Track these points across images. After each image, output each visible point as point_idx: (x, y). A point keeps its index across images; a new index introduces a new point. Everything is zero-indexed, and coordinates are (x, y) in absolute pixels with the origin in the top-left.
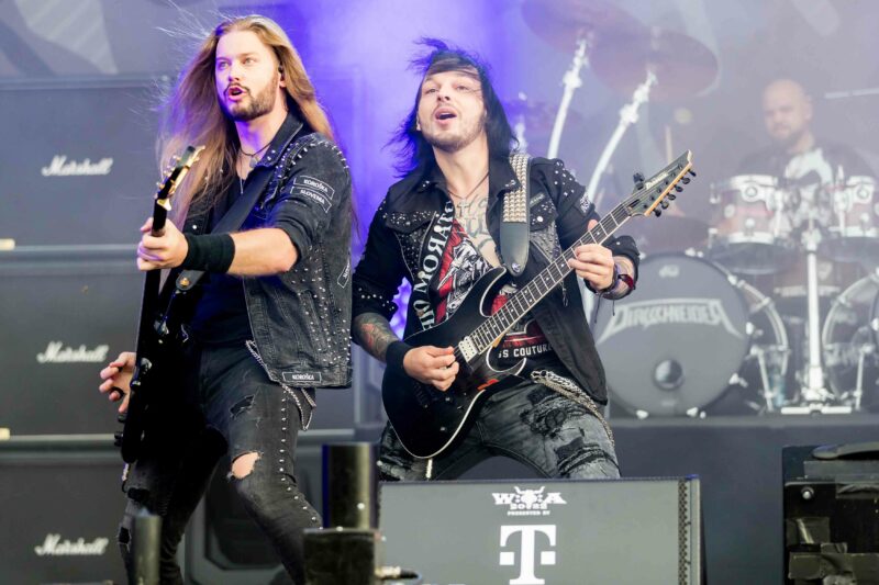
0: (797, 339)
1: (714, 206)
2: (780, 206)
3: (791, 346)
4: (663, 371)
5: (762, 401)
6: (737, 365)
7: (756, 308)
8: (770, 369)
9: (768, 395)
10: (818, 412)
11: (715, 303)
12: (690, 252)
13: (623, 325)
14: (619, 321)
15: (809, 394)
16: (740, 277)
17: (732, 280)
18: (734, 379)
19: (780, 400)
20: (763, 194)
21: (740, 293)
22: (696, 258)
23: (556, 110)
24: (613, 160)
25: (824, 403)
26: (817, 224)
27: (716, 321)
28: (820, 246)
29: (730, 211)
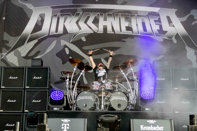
0: (101, 101)
1: (91, 85)
2: (99, 85)
3: (100, 102)
4: (84, 105)
5: (96, 109)
6: (93, 104)
7: (96, 97)
8: (97, 105)
9: (97, 108)
10: (103, 110)
11: (91, 97)
12: (88, 90)
13: (80, 99)
14: (79, 99)
15: (102, 108)
16: (94, 94)
17: (93, 94)
18: (93, 106)
19: (98, 109)
20: (97, 84)
21: (94, 96)
22: (89, 91)
23: (73, 73)
24: (79, 79)
25: (104, 109)
26: (103, 87)
27: (91, 99)
28: (104, 90)
29: (93, 86)
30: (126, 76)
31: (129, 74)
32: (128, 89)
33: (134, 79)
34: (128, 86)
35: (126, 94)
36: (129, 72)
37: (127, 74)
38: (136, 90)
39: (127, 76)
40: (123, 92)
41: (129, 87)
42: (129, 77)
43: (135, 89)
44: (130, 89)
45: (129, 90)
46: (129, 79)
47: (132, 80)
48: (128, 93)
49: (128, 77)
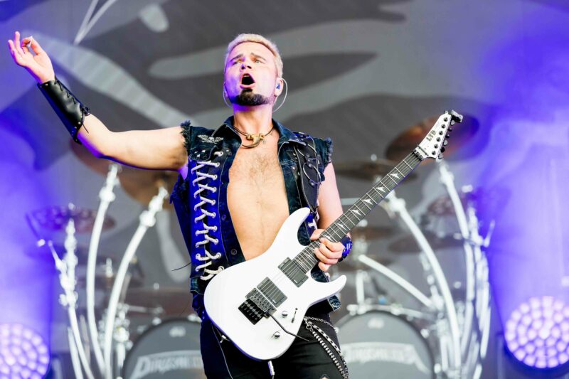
14: (144, 368)
30: (414, 219)
31: (431, 208)
32: (429, 295)
33: (460, 232)
34: (430, 280)
35: (415, 326)
36: (431, 194)
37: (422, 209)
38: (474, 302)
39: (418, 220)
40: (402, 318)
41: (436, 283)
42: (430, 227)
43: (470, 295)
44: (440, 293)
45: (435, 302)
46: (430, 236)
47: (449, 244)
48: (429, 317)
49: (423, 223)
